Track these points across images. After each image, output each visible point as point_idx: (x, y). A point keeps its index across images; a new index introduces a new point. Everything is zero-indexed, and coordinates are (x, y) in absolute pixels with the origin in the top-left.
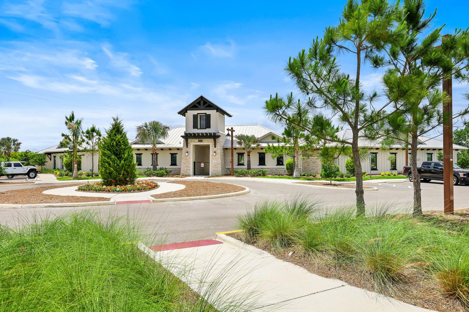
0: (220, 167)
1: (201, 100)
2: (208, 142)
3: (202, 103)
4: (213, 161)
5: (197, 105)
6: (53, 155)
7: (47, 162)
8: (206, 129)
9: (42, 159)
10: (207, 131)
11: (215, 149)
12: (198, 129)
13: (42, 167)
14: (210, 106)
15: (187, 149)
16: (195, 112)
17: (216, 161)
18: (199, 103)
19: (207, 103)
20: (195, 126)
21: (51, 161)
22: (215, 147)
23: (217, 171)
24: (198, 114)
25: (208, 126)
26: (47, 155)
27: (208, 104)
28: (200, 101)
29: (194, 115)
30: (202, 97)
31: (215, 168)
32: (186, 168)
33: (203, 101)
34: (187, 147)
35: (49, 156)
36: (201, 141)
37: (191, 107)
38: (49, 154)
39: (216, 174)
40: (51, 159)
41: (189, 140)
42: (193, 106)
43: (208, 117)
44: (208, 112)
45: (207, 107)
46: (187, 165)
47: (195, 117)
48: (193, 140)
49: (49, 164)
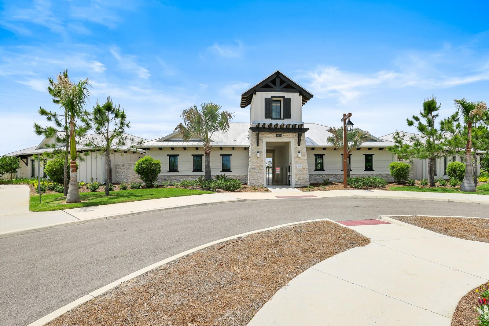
0: (306, 173)
1: (277, 77)
2: (288, 138)
3: (278, 81)
4: (297, 165)
5: (271, 84)
6: (30, 159)
7: (19, 168)
8: (284, 119)
9: (11, 164)
10: (286, 122)
11: (299, 148)
12: (272, 119)
13: (12, 174)
14: (291, 86)
15: (257, 147)
16: (269, 95)
17: (301, 165)
18: (273, 82)
19: (285, 82)
20: (268, 115)
21: (27, 166)
22: (299, 145)
23: (303, 179)
24: (272, 97)
25: (287, 115)
26: (21, 159)
27: (287, 84)
28: (275, 79)
29: (266, 99)
30: (278, 73)
31: (301, 176)
32: (256, 176)
33: (279, 79)
34: (258, 145)
35: (25, 160)
36: (280, 136)
37: (261, 88)
38: (24, 157)
39: (302, 184)
40: (27, 164)
41: (261, 135)
42: (266, 86)
43: (287, 102)
44: (287, 95)
45: (285, 87)
46: (259, 171)
47: (268, 102)
48: (267, 134)
49: (24, 170)
